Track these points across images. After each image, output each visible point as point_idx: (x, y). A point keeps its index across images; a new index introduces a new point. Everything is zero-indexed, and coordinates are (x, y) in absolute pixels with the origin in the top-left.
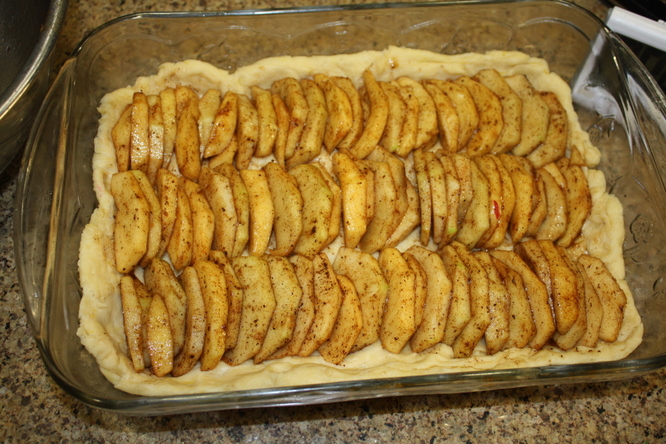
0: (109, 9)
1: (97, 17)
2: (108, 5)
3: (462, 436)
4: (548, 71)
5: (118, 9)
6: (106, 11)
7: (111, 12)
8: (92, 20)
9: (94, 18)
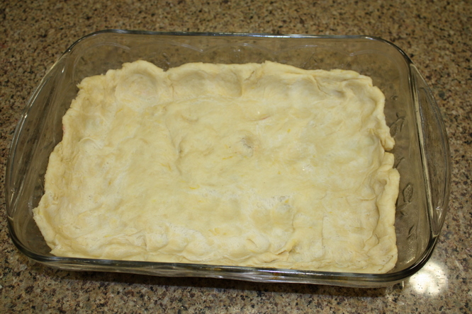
0: (243, 21)
1: (236, 25)
2: (242, 18)
3: (461, 309)
4: (372, 85)
5: (249, 21)
6: (241, 22)
7: (244, 23)
8: (232, 26)
9: (233, 25)
